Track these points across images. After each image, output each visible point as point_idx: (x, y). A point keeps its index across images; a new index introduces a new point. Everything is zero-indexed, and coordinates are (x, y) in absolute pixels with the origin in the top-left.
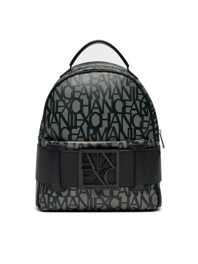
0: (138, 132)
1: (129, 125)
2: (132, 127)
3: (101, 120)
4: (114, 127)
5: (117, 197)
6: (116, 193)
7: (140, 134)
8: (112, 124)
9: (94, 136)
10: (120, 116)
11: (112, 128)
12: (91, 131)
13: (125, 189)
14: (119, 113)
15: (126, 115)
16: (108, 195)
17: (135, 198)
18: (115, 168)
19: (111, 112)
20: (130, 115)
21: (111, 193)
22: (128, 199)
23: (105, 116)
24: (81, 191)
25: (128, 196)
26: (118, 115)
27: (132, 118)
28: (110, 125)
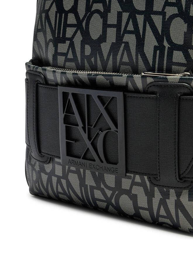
0: (178, 56)
1: (159, 38)
2: (166, 44)
3: (106, 26)
4: (128, 42)
5: (128, 192)
6: (126, 184)
7: (184, 61)
8: (123, 35)
9: (93, 60)
10: (140, 19)
11: (123, 45)
12: (88, 50)
13: (143, 180)
14: (140, 13)
15: (153, 17)
16: (113, 185)
17: (163, 203)
18: (116, 130)
19: (125, 11)
20: (161, 17)
21: (118, 182)
22: (150, 202)
23: (112, 19)
24: (69, 168)
25: (150, 195)
26: (138, 16)
27: (166, 24)
28: (119, 38)
